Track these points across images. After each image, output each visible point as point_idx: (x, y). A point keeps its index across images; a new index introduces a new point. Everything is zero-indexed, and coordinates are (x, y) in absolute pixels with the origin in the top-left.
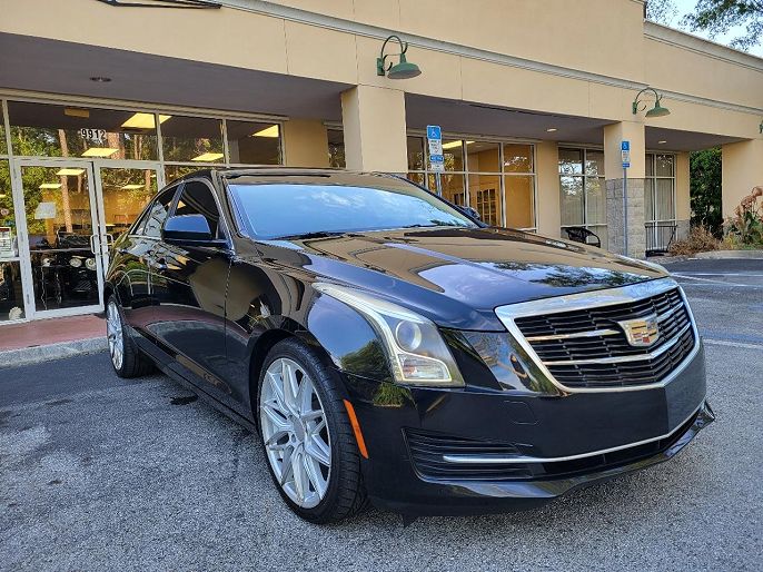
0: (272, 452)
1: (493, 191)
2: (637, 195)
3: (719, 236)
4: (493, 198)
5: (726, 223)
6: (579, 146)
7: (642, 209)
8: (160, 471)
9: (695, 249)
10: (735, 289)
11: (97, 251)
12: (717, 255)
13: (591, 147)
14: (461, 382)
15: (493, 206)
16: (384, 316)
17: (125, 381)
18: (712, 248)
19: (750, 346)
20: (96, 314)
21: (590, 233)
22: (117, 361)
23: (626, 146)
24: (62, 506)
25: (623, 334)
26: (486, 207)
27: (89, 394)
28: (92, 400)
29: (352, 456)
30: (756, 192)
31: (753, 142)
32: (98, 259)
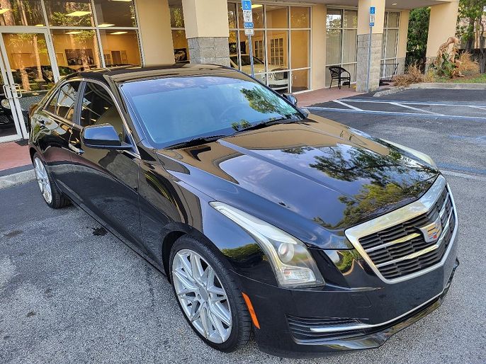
0: (182, 300)
1: (281, 40)
2: (377, 45)
3: (423, 69)
4: (281, 45)
5: (428, 62)
6: (340, 7)
7: (379, 55)
8: (102, 302)
9: (410, 81)
10: (439, 119)
11: (10, 96)
12: (423, 86)
13: (348, 8)
14: (322, 282)
15: (282, 50)
16: (270, 240)
17: (56, 211)
18: (420, 81)
19: (456, 174)
20: (17, 142)
21: (344, 70)
22: (47, 196)
23: (373, 10)
24: (42, 338)
25: (422, 236)
26: (277, 51)
27: (34, 225)
28: (37, 231)
29: (247, 323)
30: (450, 40)
31: (451, 4)
32: (11, 102)
